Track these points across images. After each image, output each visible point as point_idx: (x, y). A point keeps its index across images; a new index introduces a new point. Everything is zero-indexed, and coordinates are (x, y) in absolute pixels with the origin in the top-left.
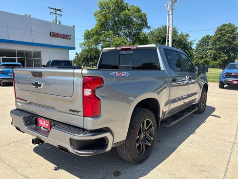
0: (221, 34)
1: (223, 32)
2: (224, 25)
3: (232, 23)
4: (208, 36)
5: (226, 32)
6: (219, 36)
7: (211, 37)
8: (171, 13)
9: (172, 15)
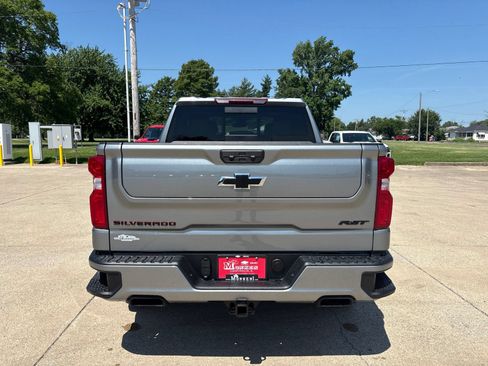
0: (190, 77)
1: (194, 75)
2: (193, 62)
3: (206, 61)
4: (168, 79)
5: (197, 75)
6: (186, 81)
7: (173, 81)
8: (131, 27)
9: (134, 30)
